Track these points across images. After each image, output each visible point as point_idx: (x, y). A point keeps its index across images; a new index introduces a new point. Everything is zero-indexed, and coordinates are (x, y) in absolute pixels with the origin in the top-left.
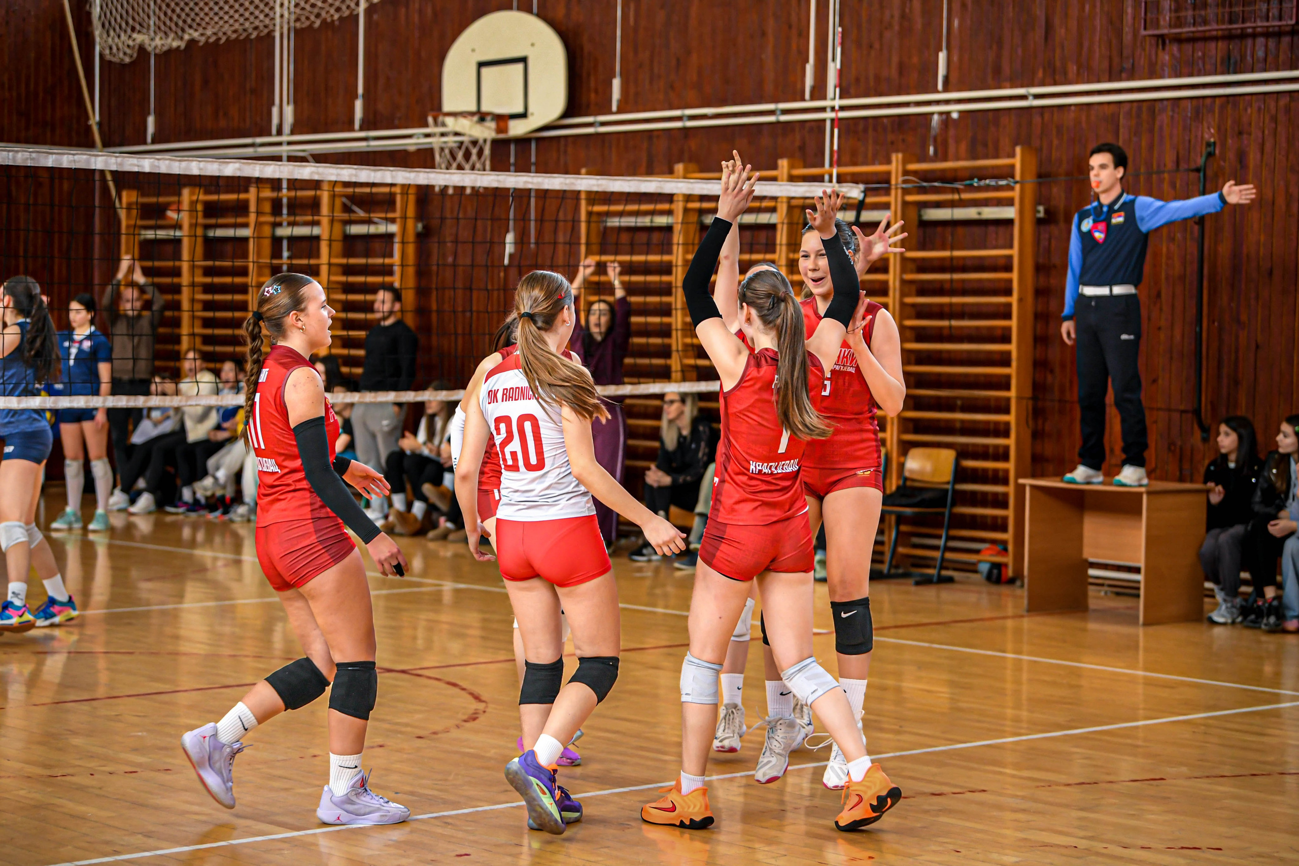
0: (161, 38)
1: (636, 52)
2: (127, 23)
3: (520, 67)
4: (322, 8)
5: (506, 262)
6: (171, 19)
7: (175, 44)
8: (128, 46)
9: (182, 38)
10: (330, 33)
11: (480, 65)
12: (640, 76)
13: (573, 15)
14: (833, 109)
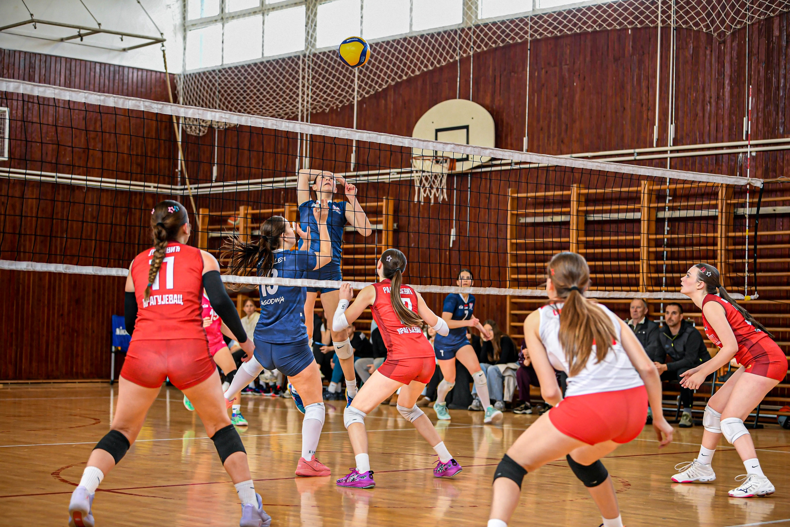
1: (538, 121)
3: (465, 131)
4: (330, 101)
5: (451, 246)
8: (202, 126)
10: (334, 116)
11: (437, 131)
12: (541, 136)
13: (496, 103)
14: (672, 152)
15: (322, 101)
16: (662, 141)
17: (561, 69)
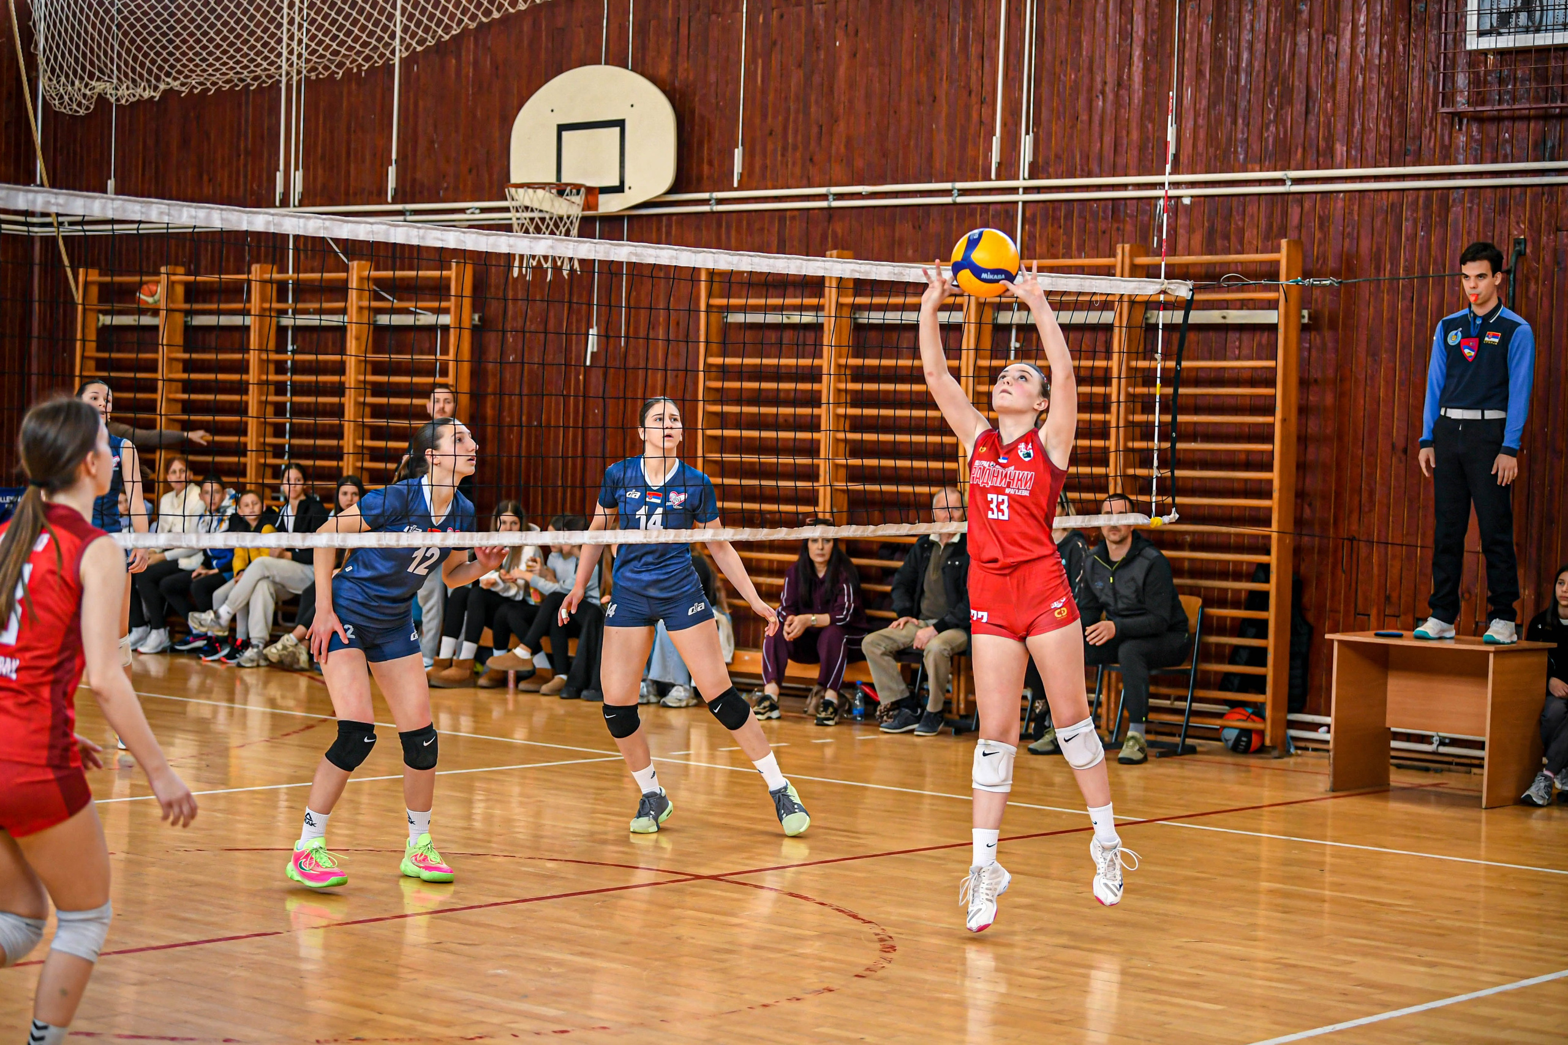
0: (128, 88)
1: (764, 116)
2: (84, 68)
3: (616, 130)
4: (344, 56)
5: (588, 363)
6: (142, 65)
7: (146, 95)
8: (84, 95)
9: (156, 88)
10: (354, 86)
11: (562, 128)
12: (770, 147)
13: (681, 74)
14: (1027, 190)
15: (328, 54)
16: (1008, 168)
17: (810, 11)
